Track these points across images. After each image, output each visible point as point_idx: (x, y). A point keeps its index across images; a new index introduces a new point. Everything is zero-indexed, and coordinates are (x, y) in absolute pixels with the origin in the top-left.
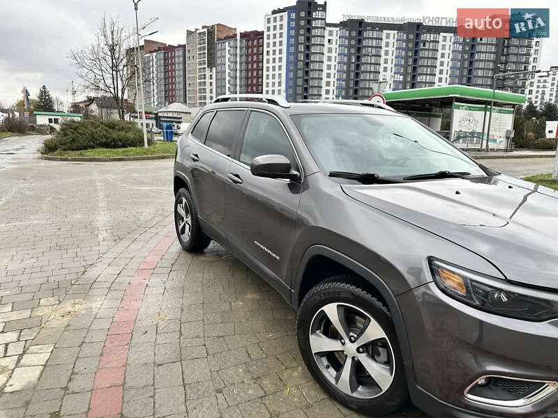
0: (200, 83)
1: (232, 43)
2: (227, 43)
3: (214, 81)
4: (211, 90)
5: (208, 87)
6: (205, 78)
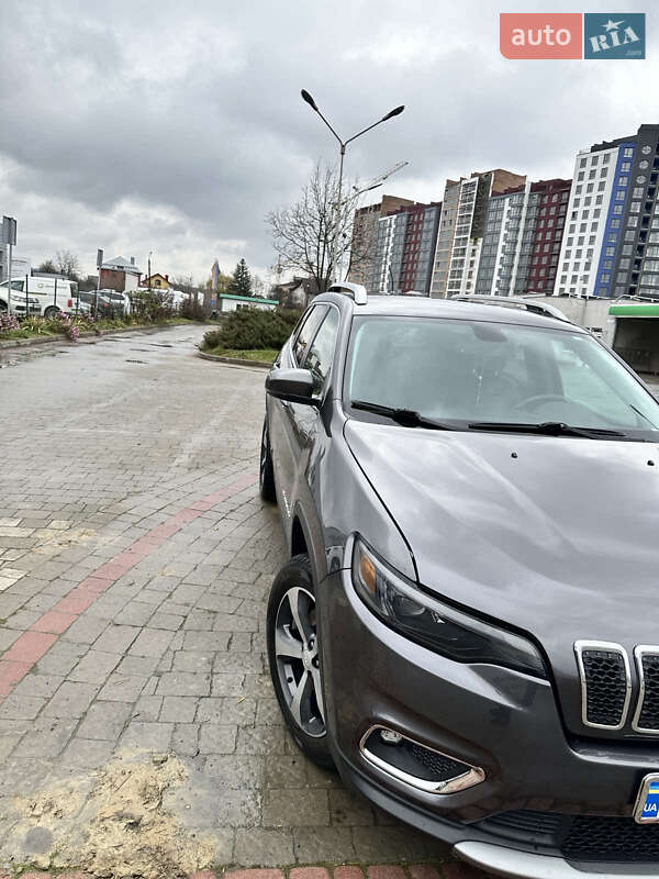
0: (455, 262)
1: (516, 199)
2: (507, 200)
3: (477, 259)
4: (471, 273)
5: (466, 269)
6: (463, 254)
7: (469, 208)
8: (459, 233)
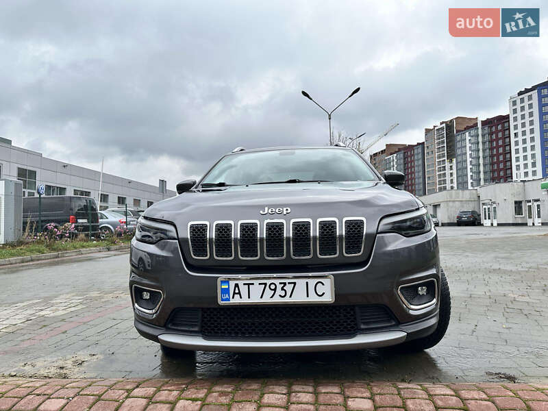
0: (440, 175)
1: (473, 132)
2: (467, 134)
3: (454, 171)
4: (452, 180)
5: (448, 178)
6: (445, 170)
7: (443, 142)
8: (439, 157)
